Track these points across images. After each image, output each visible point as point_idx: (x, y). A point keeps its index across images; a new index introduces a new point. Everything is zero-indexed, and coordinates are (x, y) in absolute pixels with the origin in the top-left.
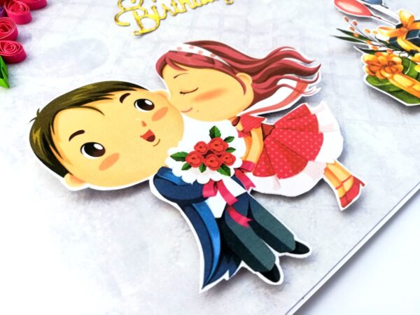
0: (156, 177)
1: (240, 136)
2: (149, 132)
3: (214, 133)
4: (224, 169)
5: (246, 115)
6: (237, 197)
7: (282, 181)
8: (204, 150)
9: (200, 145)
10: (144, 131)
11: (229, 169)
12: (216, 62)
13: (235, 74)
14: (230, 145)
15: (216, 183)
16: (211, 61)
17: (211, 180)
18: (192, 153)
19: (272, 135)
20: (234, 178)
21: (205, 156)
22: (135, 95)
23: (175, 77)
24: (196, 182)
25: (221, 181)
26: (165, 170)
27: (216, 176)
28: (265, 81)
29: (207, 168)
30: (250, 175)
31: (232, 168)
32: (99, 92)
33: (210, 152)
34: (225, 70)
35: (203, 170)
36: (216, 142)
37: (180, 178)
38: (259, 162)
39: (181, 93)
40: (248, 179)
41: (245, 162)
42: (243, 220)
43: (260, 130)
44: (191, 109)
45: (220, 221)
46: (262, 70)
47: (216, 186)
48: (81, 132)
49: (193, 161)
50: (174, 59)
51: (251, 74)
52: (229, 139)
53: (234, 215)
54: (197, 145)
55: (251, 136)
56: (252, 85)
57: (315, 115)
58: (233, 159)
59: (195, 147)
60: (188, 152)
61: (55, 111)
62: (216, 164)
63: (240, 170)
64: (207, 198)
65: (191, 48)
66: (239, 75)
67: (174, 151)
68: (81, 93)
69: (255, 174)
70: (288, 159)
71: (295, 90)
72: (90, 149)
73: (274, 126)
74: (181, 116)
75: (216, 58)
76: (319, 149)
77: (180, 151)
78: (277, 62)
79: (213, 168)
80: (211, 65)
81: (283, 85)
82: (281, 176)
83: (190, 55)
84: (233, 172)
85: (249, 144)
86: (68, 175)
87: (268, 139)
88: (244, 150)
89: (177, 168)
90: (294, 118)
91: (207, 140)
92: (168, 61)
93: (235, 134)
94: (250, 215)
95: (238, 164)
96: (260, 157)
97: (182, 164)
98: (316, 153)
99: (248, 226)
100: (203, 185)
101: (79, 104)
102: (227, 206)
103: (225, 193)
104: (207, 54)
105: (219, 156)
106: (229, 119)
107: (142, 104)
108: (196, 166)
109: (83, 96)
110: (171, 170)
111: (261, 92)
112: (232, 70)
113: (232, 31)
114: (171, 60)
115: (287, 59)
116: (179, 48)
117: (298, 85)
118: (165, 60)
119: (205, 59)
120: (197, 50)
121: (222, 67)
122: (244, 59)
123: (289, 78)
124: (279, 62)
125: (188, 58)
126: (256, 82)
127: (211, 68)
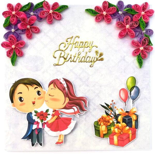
0: (28, 114)
1: (52, 115)
2: (35, 102)
3: (47, 111)
4: (42, 121)
5: (58, 111)
6: (39, 128)
7: (50, 131)
8: (42, 114)
9: (42, 112)
10: (34, 101)
11: (43, 121)
13: (66, 97)
14: (48, 116)
15: (38, 122)
16: (64, 89)
17: (38, 121)
18: (39, 113)
19: (58, 120)
20: (42, 124)
21: (41, 115)
22: (39, 89)
23: (51, 89)
24: (35, 120)
25: (39, 123)
26: (31, 113)
27: (39, 120)
28: (71, 104)
29: (39, 118)
30: (46, 125)
31: (44, 121)
32: (32, 83)
33: (42, 115)
34: (65, 94)
35: (38, 118)
36: (46, 113)
37: (32, 117)
38: (50, 124)
39: (49, 95)
40: (44, 126)
41: (47, 122)
42: (37, 133)
43: (57, 117)
44: (48, 101)
45: (33, 130)
46: (73, 100)
47: (38, 123)
48: (21, 93)
49: (38, 115)
50: (56, 83)
51: (70, 100)
52: (49, 114)
53: (36, 131)
54: (42, 111)
55: (54, 117)
57: (71, 122)
58: (46, 120)
59: (41, 112)
60: (38, 112)
61: (19, 83)
62: (41, 118)
63: (45, 123)
64: (34, 124)
65: (63, 81)
66: (67, 98)
68: (28, 80)
69: (47, 126)
70: (56, 127)
71: (75, 112)
72: (21, 99)
73: (61, 118)
74: (44, 101)
75: (66, 89)
76: (63, 130)
77: (37, 111)
79: (40, 119)
80: (63, 91)
81: (74, 109)
82: (51, 130)
83: (61, 83)
84: (43, 122)
85: (52, 118)
86: (13, 103)
87: (56, 120)
88: (50, 119)
89: (34, 114)
90: (66, 120)
91: (44, 111)
92: (54, 82)
93: (51, 114)
94: (38, 133)
95: (45, 121)
96: (51, 123)
97: (35, 114)
98: (62, 130)
99: (36, 134)
100: (35, 121)
101: (25, 84)
102: (36, 128)
103: (38, 126)
104: (65, 86)
105: (43, 117)
106: (53, 109)
107: (38, 92)
108: (37, 116)
109: (28, 81)
110: (32, 114)
111: (67, 107)
112: (66, 95)
113: (81, 79)
114: (55, 82)
115: (83, 102)
116: (60, 79)
117: (77, 111)
118: (53, 81)
119: (63, 87)
120: (64, 83)
121: (65, 93)
122: (72, 94)
123: (77, 108)
124: (80, 101)
125: (59, 84)
126: (68, 103)
127: (62, 91)
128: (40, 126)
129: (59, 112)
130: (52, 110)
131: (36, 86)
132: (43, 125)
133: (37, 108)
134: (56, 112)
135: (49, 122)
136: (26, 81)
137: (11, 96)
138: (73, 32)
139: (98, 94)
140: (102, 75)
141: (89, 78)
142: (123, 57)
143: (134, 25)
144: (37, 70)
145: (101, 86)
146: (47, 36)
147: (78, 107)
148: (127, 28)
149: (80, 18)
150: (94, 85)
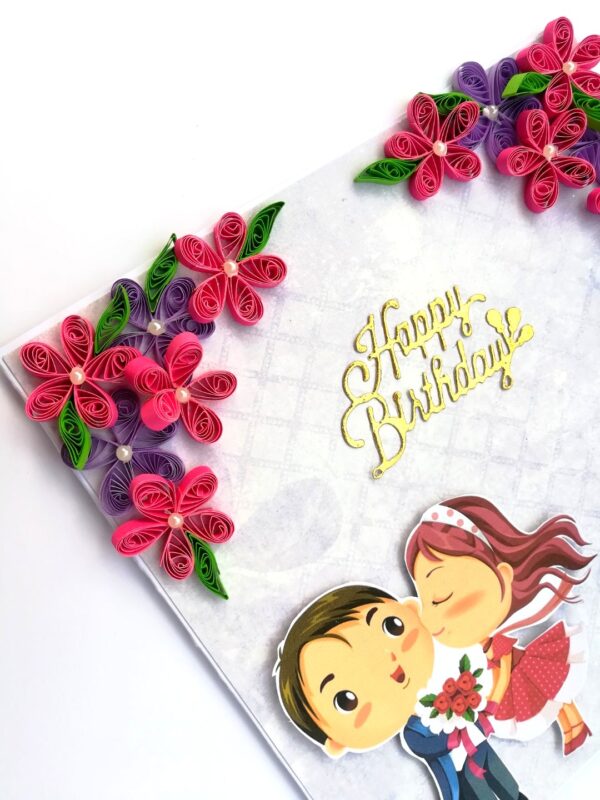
0: (406, 729)
1: (489, 668)
2: (400, 669)
3: (464, 665)
4: (468, 713)
5: (499, 636)
6: (477, 747)
7: (520, 725)
8: (452, 690)
9: (449, 683)
10: (393, 670)
11: (473, 713)
12: (477, 542)
13: (496, 564)
14: (479, 680)
15: (460, 731)
16: (471, 539)
17: (456, 728)
18: (441, 695)
19: (521, 666)
20: (477, 724)
21: (452, 698)
22: (384, 610)
23: (428, 575)
24: (442, 732)
25: (465, 729)
26: (414, 719)
27: (459, 722)
28: (527, 577)
29: (454, 714)
30: (491, 719)
31: (476, 711)
32: (342, 608)
33: (458, 692)
34: (484, 556)
35: (449, 717)
36: (466, 678)
37: (428, 729)
38: (503, 701)
39: (434, 603)
40: (489, 723)
41: (490, 703)
43: (509, 657)
44: (443, 629)
45: (461, 775)
46: (527, 556)
47: (460, 734)
48: (330, 677)
49: (441, 706)
50: (428, 540)
51: (514, 565)
52: (479, 672)
53: (473, 766)
54: (447, 682)
55: (499, 667)
56: (513, 586)
57: (568, 639)
58: (479, 699)
59: (444, 687)
60: (436, 693)
61: (298, 646)
62: (462, 708)
63: (484, 713)
64: (451, 750)
65: (450, 514)
66: (503, 566)
67: (422, 694)
68: (322, 609)
69: (496, 718)
70: (530, 697)
71: (557, 592)
72: (344, 701)
73: (524, 652)
74: (431, 641)
75: (479, 534)
76: (561, 686)
77: (429, 694)
78: (546, 544)
79: (459, 713)
80: (470, 549)
81: (547, 585)
82: (521, 719)
83: (447, 528)
84: (476, 716)
85: (496, 678)
86: (327, 741)
87: (516, 670)
88: (491, 686)
89: (424, 713)
90: (547, 642)
91: (456, 675)
92: (421, 543)
93: (484, 664)
94: (486, 767)
95: (482, 706)
96: (505, 696)
97: (430, 710)
98: (557, 690)
99: (483, 778)
100: (448, 735)
101: (321, 632)
102: (468, 757)
103: (468, 743)
104: (468, 525)
105: (466, 697)
106: (481, 642)
107: (391, 625)
108: (443, 712)
109: (324, 615)
110: (420, 718)
111: (521, 596)
112: (491, 558)
113: (501, 459)
114: (424, 542)
115: (560, 536)
116: (435, 515)
117: (562, 586)
118: (417, 542)
119: (465, 537)
120: (456, 518)
121: (483, 552)
122: (510, 536)
123: (555, 573)
124: (550, 542)
125: (444, 536)
126: (517, 578)
127: (470, 554)
128: (476, 737)
129: (507, 635)
130: (480, 648)
131: (364, 610)
132: (483, 726)
133: (425, 686)
134: (497, 645)
135: (497, 698)
136: (317, 620)
137: (301, 722)
138: (363, 297)
139: (586, 468)
140: (560, 391)
141: (525, 433)
142: (587, 278)
143: (573, 133)
144: (326, 545)
145: (580, 436)
146: (275, 379)
147: (554, 567)
148: (549, 159)
149: (352, 222)
150: (556, 449)
